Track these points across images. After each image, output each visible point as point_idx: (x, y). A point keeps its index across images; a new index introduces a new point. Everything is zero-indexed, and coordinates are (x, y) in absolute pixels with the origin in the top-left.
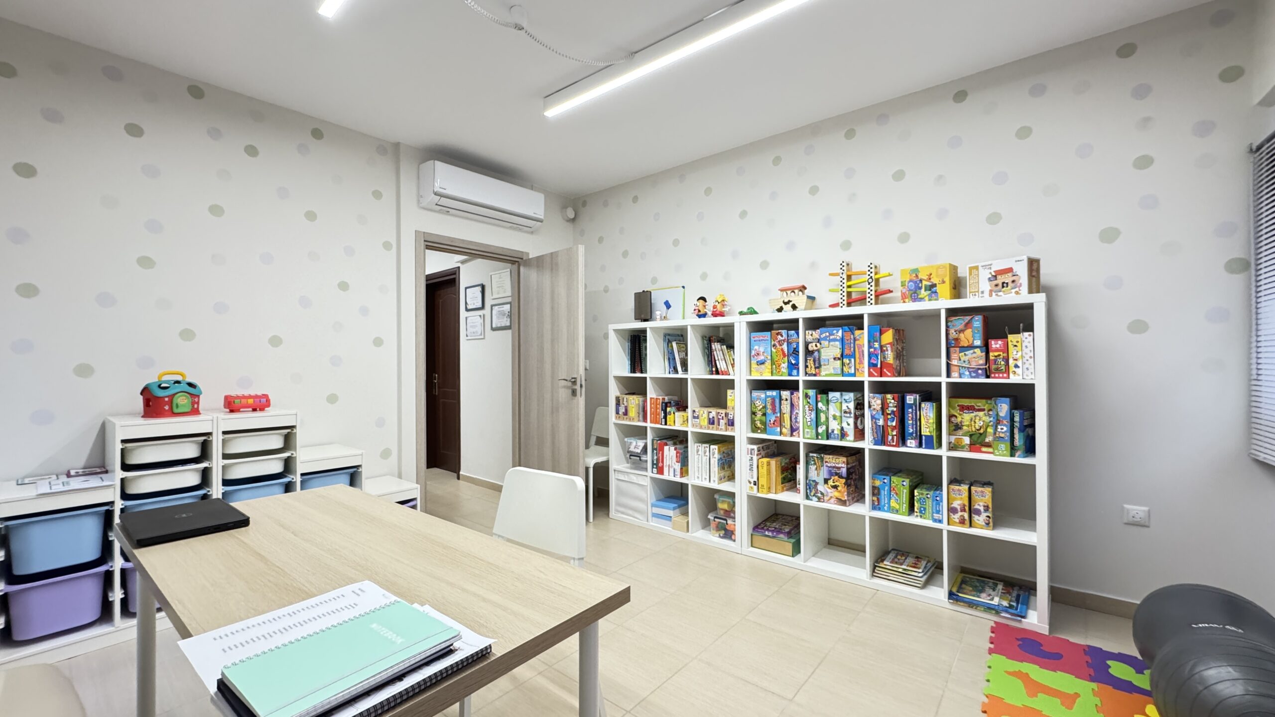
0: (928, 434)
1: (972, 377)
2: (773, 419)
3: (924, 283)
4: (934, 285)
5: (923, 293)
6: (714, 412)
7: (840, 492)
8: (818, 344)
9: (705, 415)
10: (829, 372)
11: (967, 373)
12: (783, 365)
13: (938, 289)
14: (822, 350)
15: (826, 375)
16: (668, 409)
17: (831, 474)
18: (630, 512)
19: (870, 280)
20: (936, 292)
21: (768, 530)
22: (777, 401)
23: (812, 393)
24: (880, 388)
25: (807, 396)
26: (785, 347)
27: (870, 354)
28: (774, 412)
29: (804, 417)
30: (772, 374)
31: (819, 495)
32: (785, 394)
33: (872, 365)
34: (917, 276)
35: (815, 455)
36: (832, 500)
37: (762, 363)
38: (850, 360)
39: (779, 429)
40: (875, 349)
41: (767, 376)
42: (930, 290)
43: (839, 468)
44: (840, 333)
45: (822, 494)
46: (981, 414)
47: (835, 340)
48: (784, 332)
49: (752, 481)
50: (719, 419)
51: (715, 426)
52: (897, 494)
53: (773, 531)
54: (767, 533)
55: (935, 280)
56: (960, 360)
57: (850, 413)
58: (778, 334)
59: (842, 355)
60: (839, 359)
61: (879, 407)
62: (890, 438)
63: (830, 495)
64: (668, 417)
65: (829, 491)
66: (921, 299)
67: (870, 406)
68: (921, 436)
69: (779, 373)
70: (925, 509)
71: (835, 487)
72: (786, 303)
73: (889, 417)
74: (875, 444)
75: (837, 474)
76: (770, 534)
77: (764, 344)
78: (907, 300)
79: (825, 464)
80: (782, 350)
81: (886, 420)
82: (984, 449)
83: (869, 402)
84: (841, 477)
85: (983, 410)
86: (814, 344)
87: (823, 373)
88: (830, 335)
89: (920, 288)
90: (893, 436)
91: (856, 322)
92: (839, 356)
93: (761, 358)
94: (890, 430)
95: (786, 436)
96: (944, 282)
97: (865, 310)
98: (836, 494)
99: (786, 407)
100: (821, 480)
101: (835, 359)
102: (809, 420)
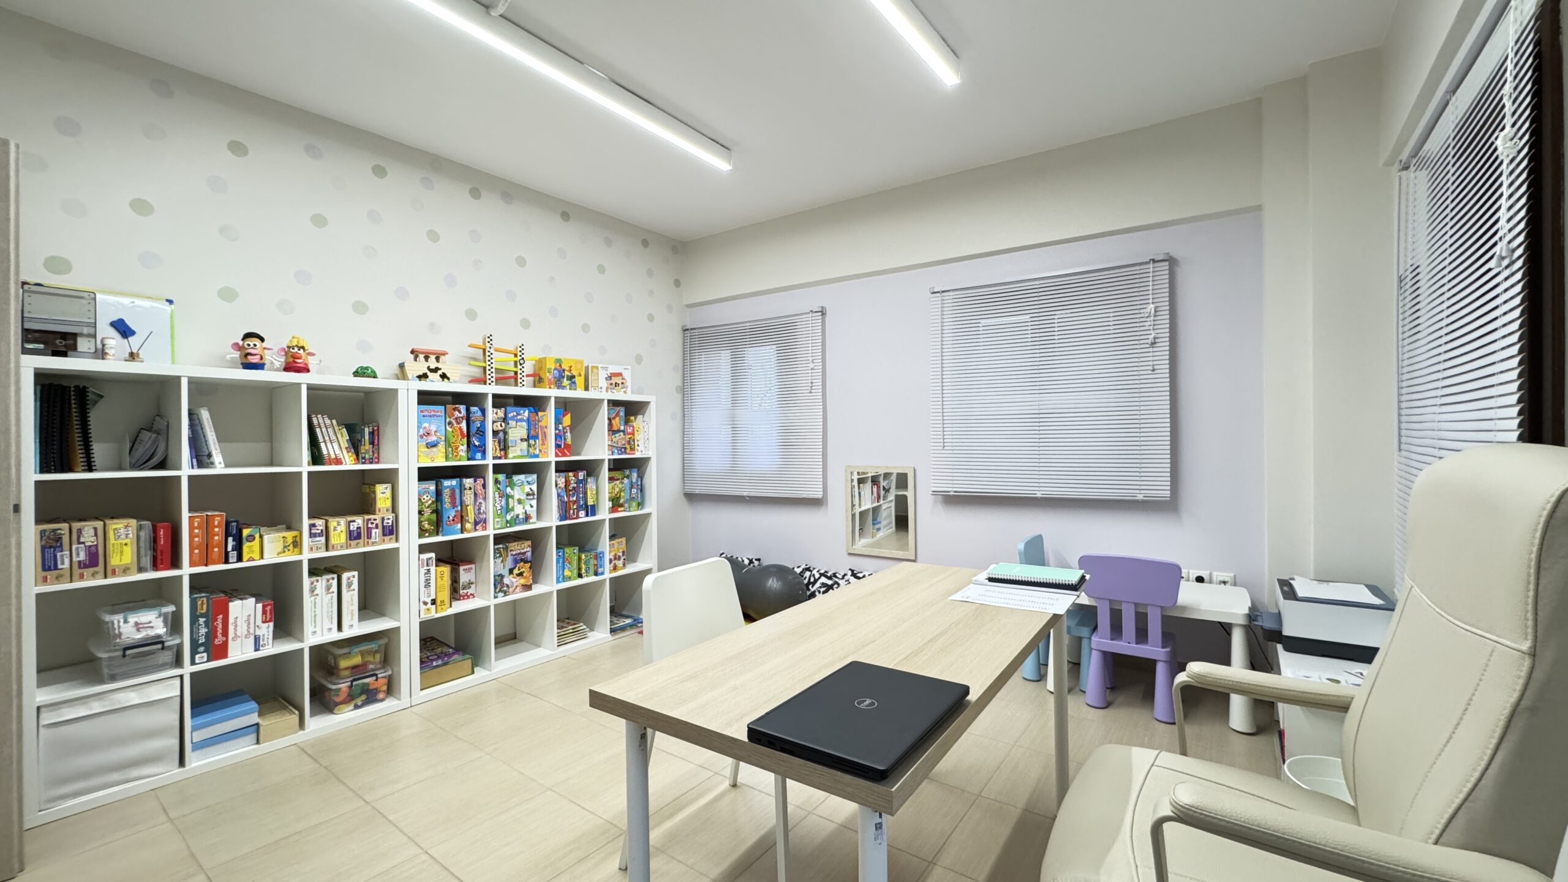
0: (592, 503)
1: (619, 454)
2: (452, 514)
4: (573, 377)
5: (566, 382)
6: (359, 521)
7: (525, 578)
8: (503, 424)
9: (343, 527)
10: (516, 455)
11: (616, 451)
12: (461, 447)
13: (577, 379)
15: (514, 457)
16: (246, 532)
17: (516, 562)
19: (522, 362)
20: (575, 383)
22: (457, 491)
23: (501, 477)
25: (497, 481)
26: (464, 425)
27: (558, 436)
28: (454, 506)
29: (494, 505)
30: (447, 459)
31: (505, 588)
32: (468, 482)
33: (558, 446)
34: (560, 366)
35: (501, 546)
36: (518, 590)
37: (434, 445)
38: (535, 441)
39: (459, 526)
40: (560, 430)
41: (440, 462)
42: (570, 380)
43: (524, 553)
44: (526, 414)
45: (508, 586)
46: (618, 482)
47: (521, 420)
48: (463, 408)
49: (429, 600)
50: (369, 530)
51: (361, 541)
52: (569, 563)
53: (439, 658)
54: (435, 664)
55: (575, 373)
56: (612, 441)
58: (454, 409)
61: (562, 485)
62: (572, 511)
65: (514, 580)
66: (564, 388)
67: (556, 485)
68: (587, 506)
69: (456, 457)
70: (589, 568)
71: (520, 575)
73: (571, 493)
74: (561, 520)
75: (522, 560)
76: (440, 662)
77: (437, 422)
78: (552, 386)
79: (510, 553)
80: (460, 429)
81: (568, 496)
82: (620, 509)
83: (556, 481)
84: (525, 561)
85: (618, 479)
86: (499, 424)
87: (510, 455)
88: (518, 414)
89: (563, 377)
92: (526, 437)
93: (433, 438)
94: (571, 505)
98: (522, 581)
99: (469, 498)
100: (506, 572)
101: (522, 440)
102: (499, 508)
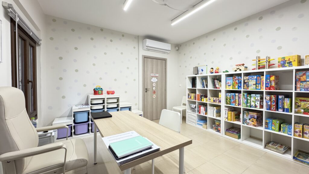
0: (287, 108)
1: (305, 91)
2: (233, 101)
3: (287, 61)
4: (291, 62)
5: (286, 64)
6: (215, 99)
7: (254, 123)
8: (248, 80)
9: (212, 99)
10: (252, 88)
11: (303, 89)
12: (236, 86)
13: (293, 63)
14: (249, 82)
15: (251, 89)
16: (202, 97)
17: (251, 117)
18: (192, 123)
19: (267, 61)
20: (291, 64)
21: (230, 131)
22: (234, 96)
23: (245, 94)
24: (269, 93)
25: (244, 95)
26: (237, 81)
27: (266, 84)
28: (233, 99)
29: (243, 101)
30: (233, 89)
31: (247, 123)
32: (237, 94)
33: (266, 86)
34: (284, 59)
35: (246, 112)
36: (252, 125)
37: (230, 85)
38: (259, 85)
39: (234, 104)
40: (268, 82)
41: (231, 89)
42: (289, 63)
43: (254, 116)
44: (256, 77)
45: (248, 123)
47: (254, 79)
48: (237, 77)
49: (226, 117)
50: (216, 100)
51: (215, 102)
52: (274, 125)
53: (232, 132)
54: (230, 132)
55: (291, 60)
56: (301, 85)
57: (258, 100)
58: (235, 78)
59: (256, 84)
60: (255, 85)
61: (269, 99)
62: (272, 108)
63: (251, 123)
64: (202, 99)
65: (251, 122)
66: (285, 67)
67: (265, 99)
68: (284, 108)
69: (235, 89)
70: (285, 131)
71: (253, 121)
72: (237, 69)
73: (272, 102)
74: (267, 110)
75: (253, 118)
76: (231, 132)
77: (230, 81)
78: (280, 67)
79: (249, 115)
80: (236, 82)
81: (271, 103)
83: (265, 97)
84: (255, 118)
86: (246, 80)
87: (249, 89)
88: (252, 78)
89: (286, 63)
90: (273, 108)
91: (262, 74)
92: (255, 84)
93: (229, 84)
94: (272, 106)
95: (237, 106)
96: (295, 61)
97: (264, 70)
98: (253, 123)
99: (237, 98)
100: (248, 119)
101: (253, 85)
102: (244, 101)
